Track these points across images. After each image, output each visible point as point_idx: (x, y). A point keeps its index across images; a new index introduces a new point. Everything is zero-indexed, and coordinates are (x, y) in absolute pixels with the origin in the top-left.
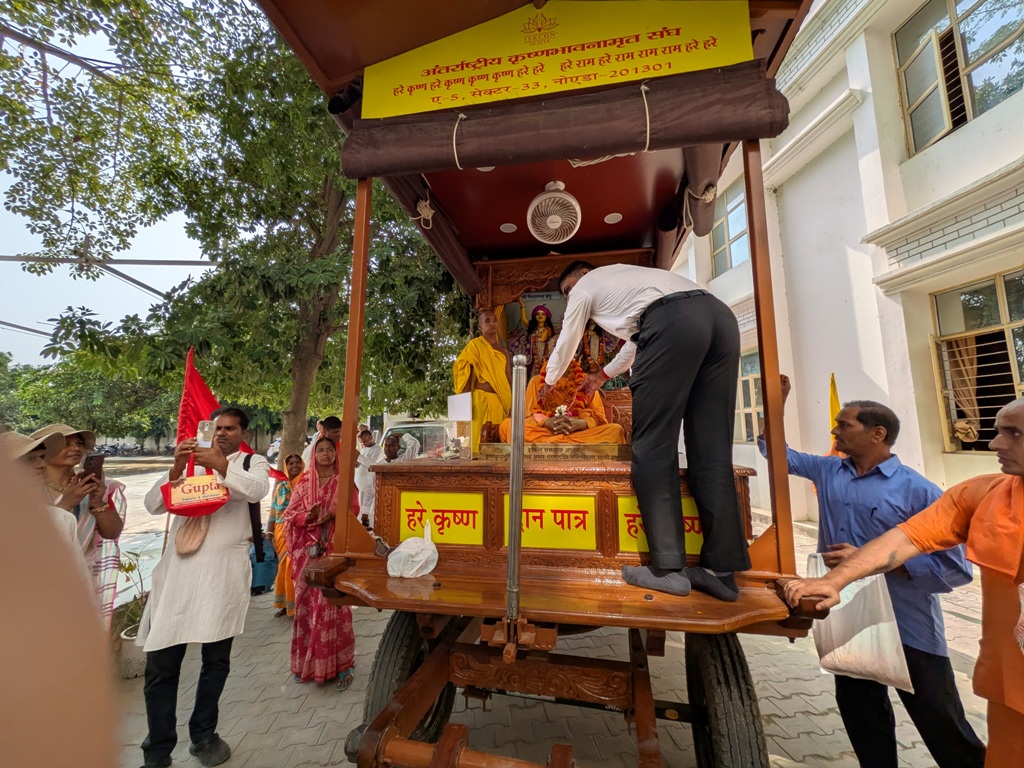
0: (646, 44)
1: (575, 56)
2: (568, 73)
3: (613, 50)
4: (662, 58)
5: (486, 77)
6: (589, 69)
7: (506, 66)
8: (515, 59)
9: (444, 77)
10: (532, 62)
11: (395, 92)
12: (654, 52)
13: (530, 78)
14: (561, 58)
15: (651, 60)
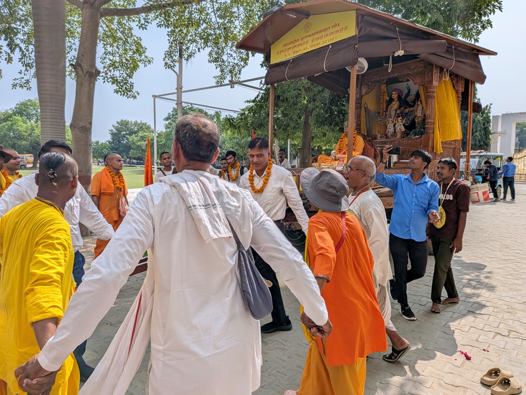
0: (331, 30)
1: (316, 36)
2: (314, 43)
3: (323, 33)
4: (334, 36)
5: (295, 46)
6: (318, 41)
7: (300, 42)
8: (302, 39)
9: (287, 47)
10: (305, 40)
11: (278, 53)
12: (333, 33)
13: (305, 46)
14: (312, 38)
15: (332, 37)
